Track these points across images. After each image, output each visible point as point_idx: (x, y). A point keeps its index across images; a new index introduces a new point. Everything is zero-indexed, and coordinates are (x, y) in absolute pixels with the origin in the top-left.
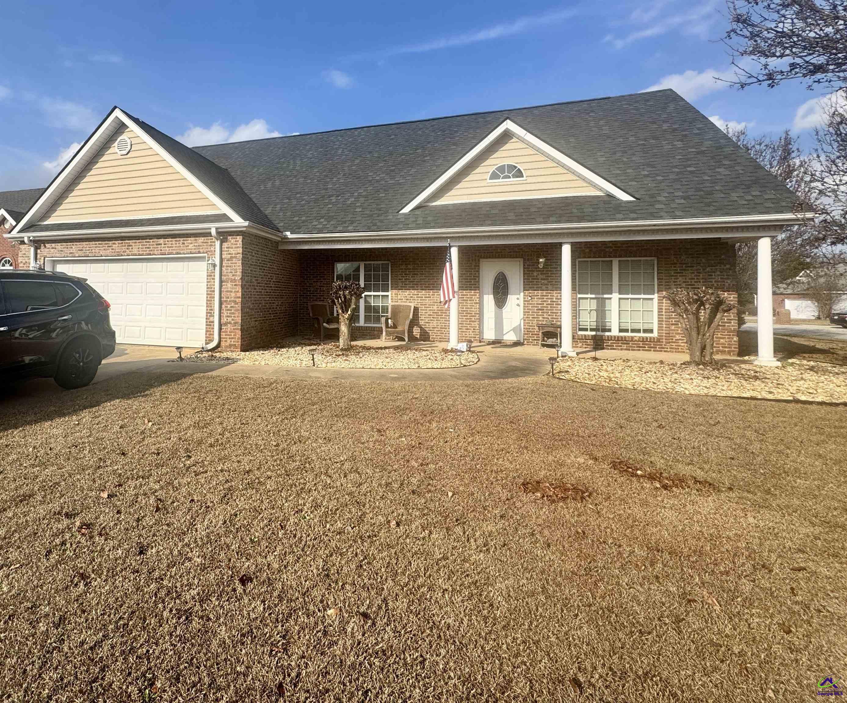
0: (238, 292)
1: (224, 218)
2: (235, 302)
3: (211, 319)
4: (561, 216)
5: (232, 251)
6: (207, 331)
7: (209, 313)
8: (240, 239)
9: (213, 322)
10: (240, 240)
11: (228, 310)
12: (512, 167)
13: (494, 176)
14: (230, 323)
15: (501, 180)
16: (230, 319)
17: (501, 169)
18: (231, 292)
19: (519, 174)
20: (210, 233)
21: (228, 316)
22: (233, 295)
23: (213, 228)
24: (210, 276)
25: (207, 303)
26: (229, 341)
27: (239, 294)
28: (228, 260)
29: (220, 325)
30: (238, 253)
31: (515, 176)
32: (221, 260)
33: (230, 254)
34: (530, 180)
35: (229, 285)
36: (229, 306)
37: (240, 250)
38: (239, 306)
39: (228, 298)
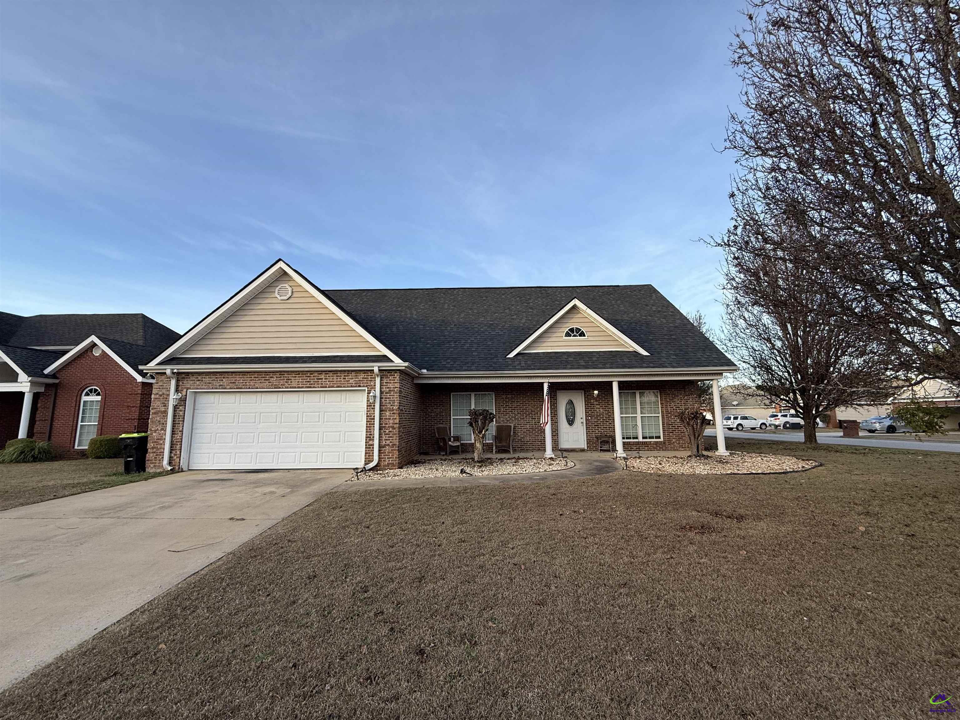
0: (396, 419)
1: (385, 358)
2: (393, 428)
3: (371, 442)
4: (612, 363)
5: (390, 385)
6: (366, 453)
7: (369, 437)
8: (397, 375)
9: (373, 445)
10: (398, 377)
11: (386, 434)
12: (578, 330)
13: (568, 335)
14: (388, 445)
15: (572, 338)
16: (388, 442)
17: (572, 330)
18: (390, 419)
19: (582, 334)
20: (373, 370)
21: (386, 440)
22: (391, 421)
23: (376, 367)
24: (370, 406)
25: (367, 429)
26: (387, 460)
27: (397, 421)
28: (386, 393)
29: (380, 447)
30: (396, 388)
31: (580, 335)
32: (381, 392)
33: (388, 388)
34: (591, 339)
35: (388, 413)
36: (387, 431)
37: (397, 385)
38: (396, 431)
39: (387, 424)
